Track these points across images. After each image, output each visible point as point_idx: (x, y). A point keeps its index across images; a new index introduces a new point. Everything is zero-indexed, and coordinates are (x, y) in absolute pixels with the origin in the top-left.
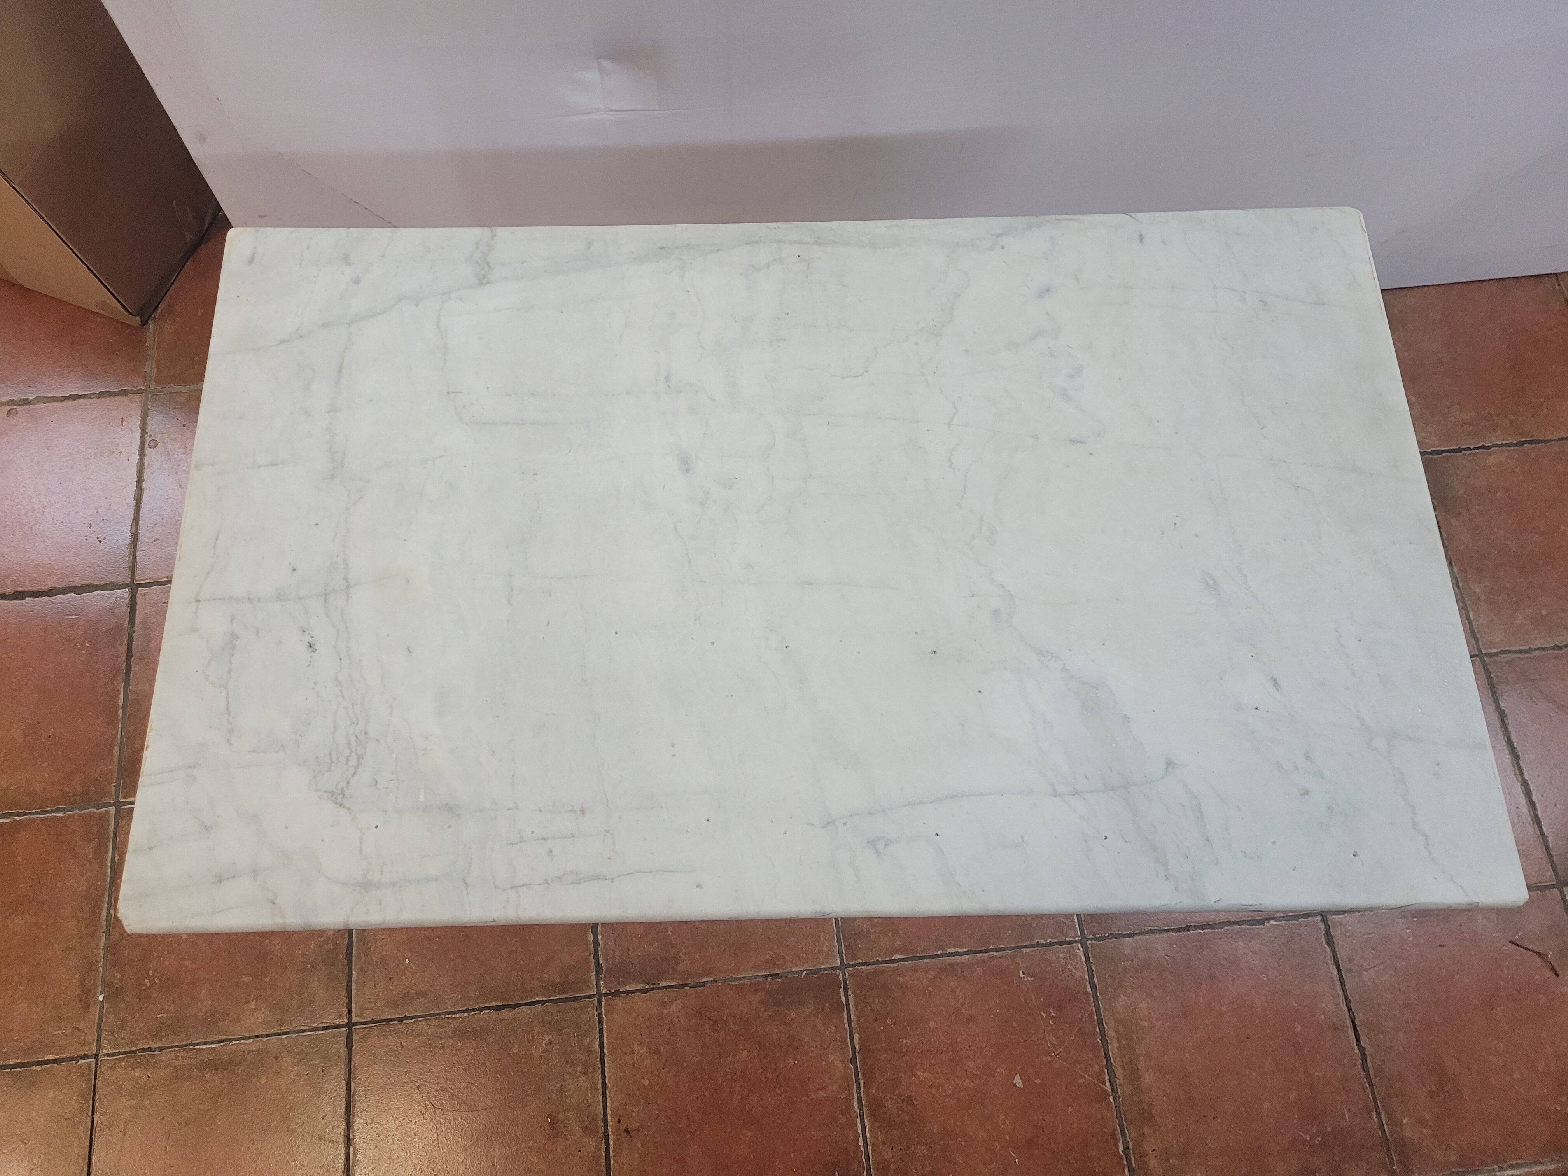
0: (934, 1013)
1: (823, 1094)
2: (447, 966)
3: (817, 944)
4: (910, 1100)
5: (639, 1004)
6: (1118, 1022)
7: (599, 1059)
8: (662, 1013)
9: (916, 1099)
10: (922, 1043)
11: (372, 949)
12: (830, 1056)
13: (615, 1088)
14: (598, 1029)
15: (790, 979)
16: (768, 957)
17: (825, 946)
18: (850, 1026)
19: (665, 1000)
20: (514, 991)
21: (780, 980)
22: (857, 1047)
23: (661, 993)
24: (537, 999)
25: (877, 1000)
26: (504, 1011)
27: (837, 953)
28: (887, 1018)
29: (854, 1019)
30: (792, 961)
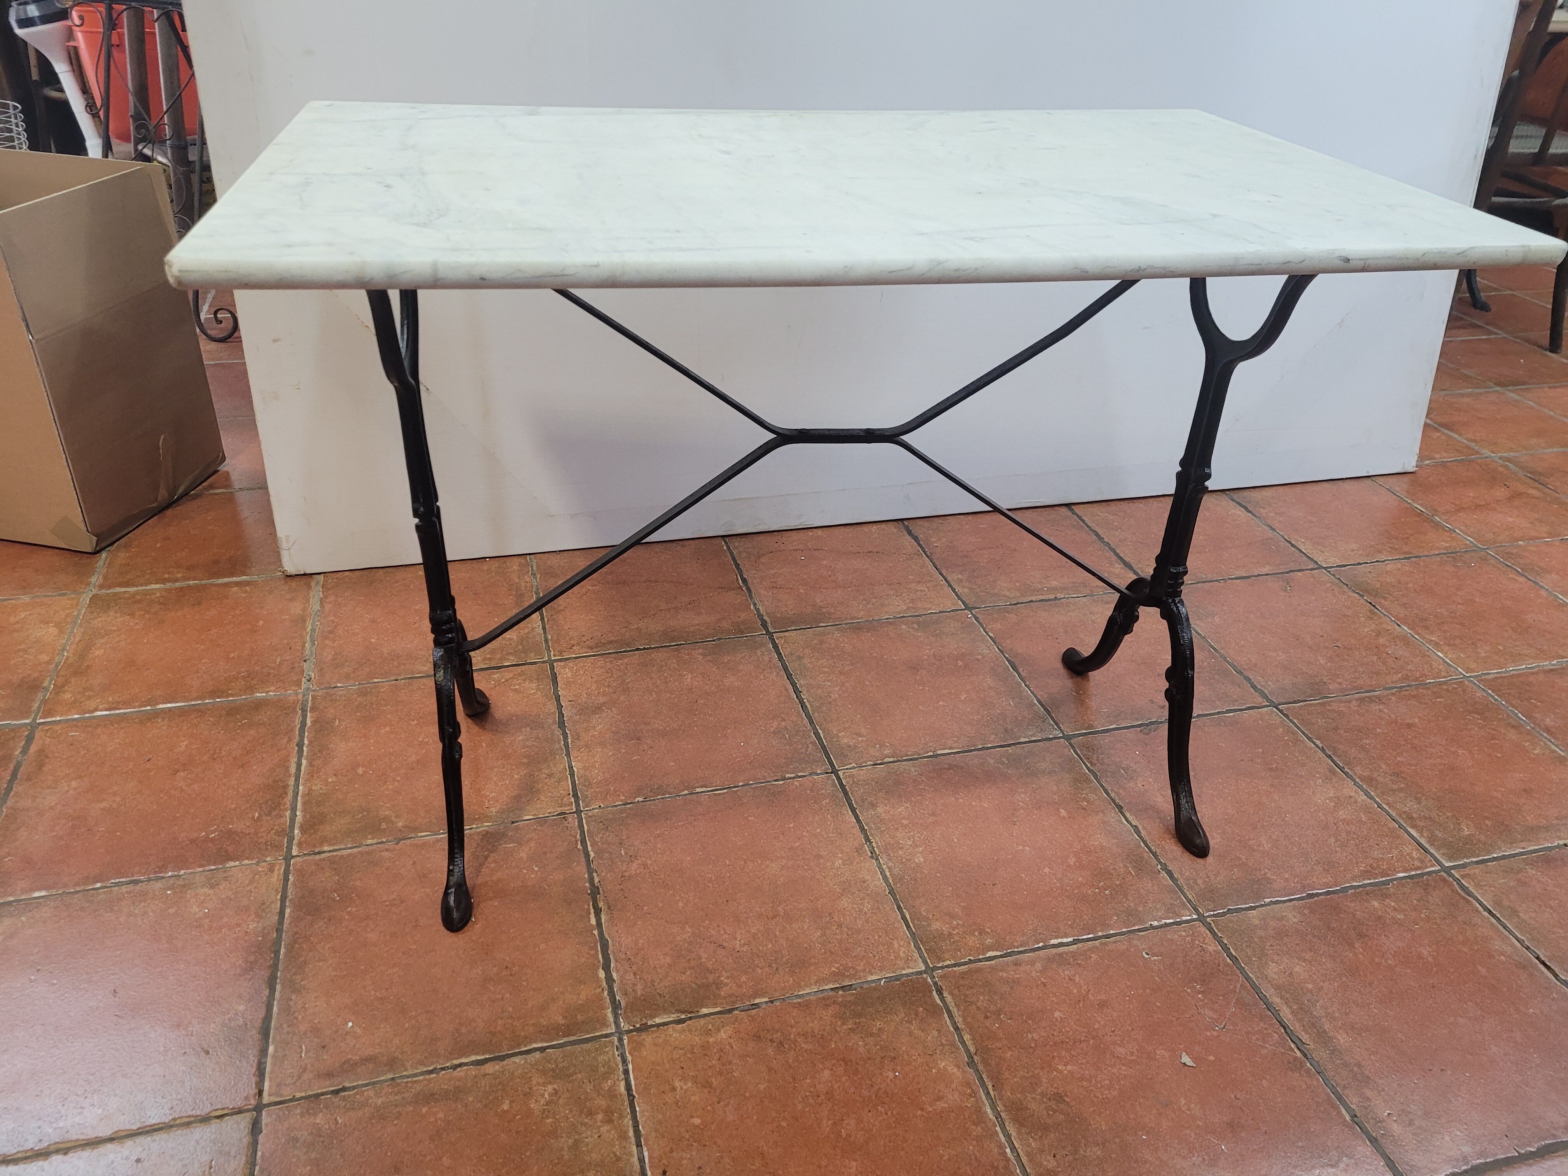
0: (1057, 1003)
1: (940, 1105)
2: (407, 1025)
3: (892, 951)
4: (1059, 1098)
5: (674, 1035)
6: (1278, 988)
7: (627, 1103)
8: (708, 1042)
9: (1067, 1096)
10: (1053, 1035)
12: (939, 1062)
13: (654, 1134)
14: (621, 1069)
15: (867, 989)
16: (833, 969)
17: (902, 952)
18: (957, 1029)
19: (710, 1027)
20: (500, 1041)
21: (854, 992)
22: (972, 1049)
23: (702, 1021)
24: (535, 1046)
25: (981, 998)
26: (488, 1064)
27: (916, 955)
28: (999, 1015)
29: (959, 1020)
30: (864, 971)
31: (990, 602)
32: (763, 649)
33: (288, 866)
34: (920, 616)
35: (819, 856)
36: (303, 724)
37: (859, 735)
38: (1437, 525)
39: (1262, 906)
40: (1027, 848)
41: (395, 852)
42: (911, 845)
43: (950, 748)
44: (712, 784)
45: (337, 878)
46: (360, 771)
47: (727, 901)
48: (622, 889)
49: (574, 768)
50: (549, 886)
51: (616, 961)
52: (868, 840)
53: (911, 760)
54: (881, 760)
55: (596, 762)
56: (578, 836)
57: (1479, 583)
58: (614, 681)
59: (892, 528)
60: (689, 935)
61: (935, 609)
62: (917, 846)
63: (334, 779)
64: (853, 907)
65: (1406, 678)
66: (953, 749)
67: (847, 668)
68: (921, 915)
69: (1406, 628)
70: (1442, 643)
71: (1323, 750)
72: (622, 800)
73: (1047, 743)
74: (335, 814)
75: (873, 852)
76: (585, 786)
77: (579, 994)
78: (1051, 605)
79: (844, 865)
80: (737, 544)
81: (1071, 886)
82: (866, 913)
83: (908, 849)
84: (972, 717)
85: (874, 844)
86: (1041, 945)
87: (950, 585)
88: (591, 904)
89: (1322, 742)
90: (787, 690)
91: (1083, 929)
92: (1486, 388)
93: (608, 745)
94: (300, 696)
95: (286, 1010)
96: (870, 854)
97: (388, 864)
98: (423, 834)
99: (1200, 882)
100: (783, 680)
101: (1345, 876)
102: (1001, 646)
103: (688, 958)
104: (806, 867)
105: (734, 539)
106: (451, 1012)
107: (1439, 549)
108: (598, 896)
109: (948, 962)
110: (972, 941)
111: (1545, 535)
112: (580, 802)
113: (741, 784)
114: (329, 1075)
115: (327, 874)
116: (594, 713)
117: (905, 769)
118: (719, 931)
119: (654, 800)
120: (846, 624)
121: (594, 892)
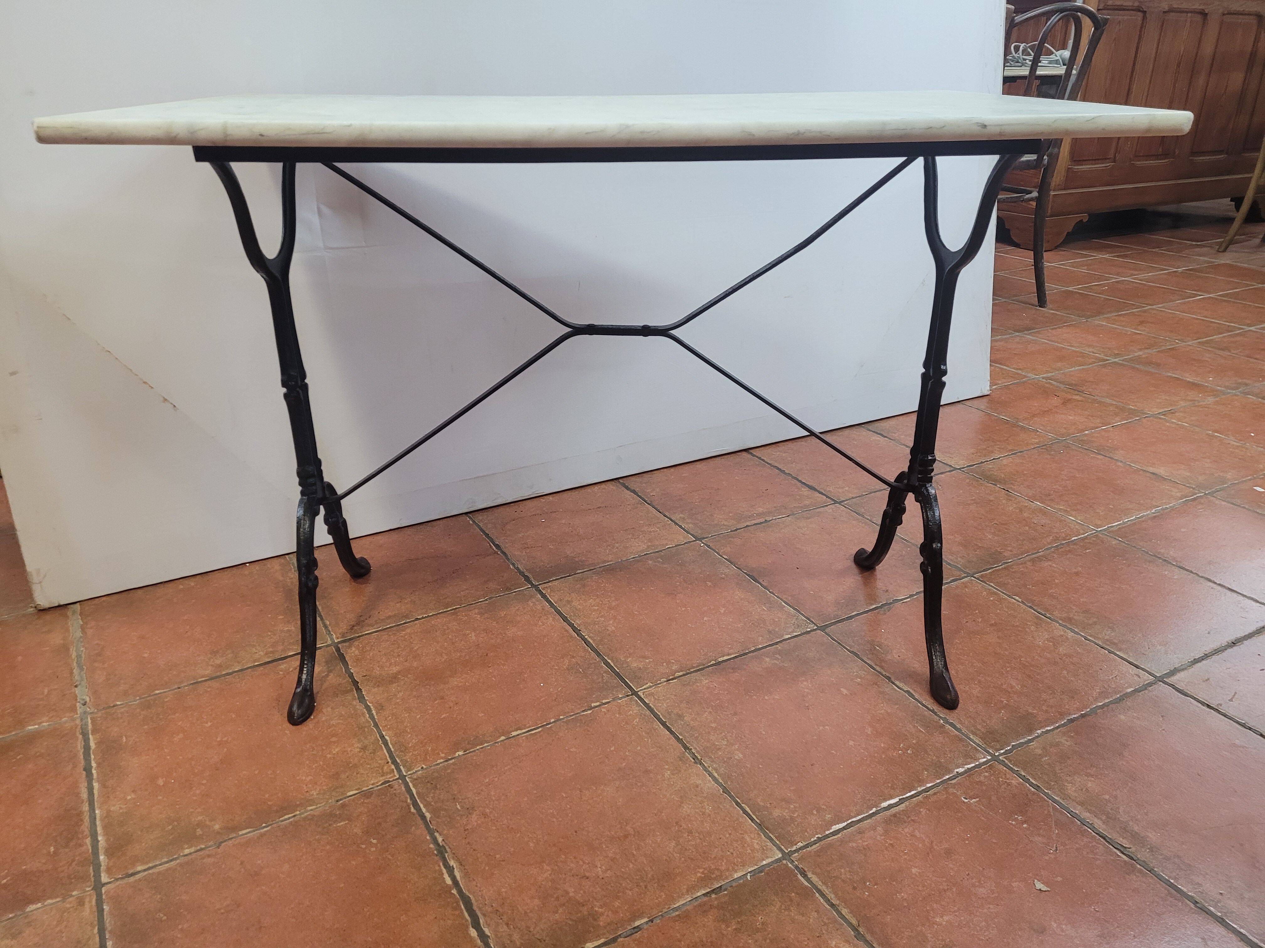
0: (910, 861)
3: (746, 845)
6: (1082, 804)
10: (919, 891)
12: (829, 942)
15: (736, 887)
16: (699, 875)
17: (755, 844)
18: (833, 906)
21: (726, 892)
22: (854, 922)
25: (843, 870)
27: (769, 844)
28: (865, 883)
29: (831, 896)
30: (728, 870)
31: (715, 532)
32: (534, 600)
33: (99, 896)
34: (661, 551)
35: (647, 772)
36: (87, 748)
37: (645, 657)
38: (1023, 428)
39: (1037, 737)
40: (827, 727)
42: (726, 745)
43: (728, 655)
44: (525, 725)
45: (159, 896)
46: (161, 782)
47: (576, 832)
48: (469, 843)
49: (386, 737)
50: (393, 856)
51: (484, 915)
52: (686, 748)
53: (699, 670)
54: (672, 675)
55: (406, 727)
56: (409, 801)
57: (1072, 464)
58: (402, 651)
59: (611, 486)
60: (549, 872)
61: (671, 544)
62: (733, 745)
63: (133, 796)
64: (696, 812)
65: (1056, 539)
66: (731, 654)
67: (614, 604)
68: (760, 805)
69: (1038, 503)
70: (1069, 510)
71: (1022, 602)
72: (442, 758)
73: (808, 636)
74: (142, 831)
75: (695, 757)
76: (402, 751)
78: (764, 526)
79: (673, 774)
80: (480, 518)
81: (877, 753)
82: (709, 815)
83: (725, 748)
84: (736, 626)
85: (693, 751)
86: (874, 810)
87: (676, 524)
88: (441, 864)
89: (1020, 598)
90: (566, 631)
91: (903, 788)
92: (1010, 334)
93: (414, 709)
94: (78, 722)
96: (693, 761)
97: (213, 870)
98: (244, 832)
99: (979, 727)
100: (561, 623)
101: (1089, 700)
102: (737, 564)
103: (555, 896)
104: (639, 784)
105: (477, 514)
107: (1032, 444)
108: (446, 855)
109: (800, 845)
110: (813, 820)
111: (1100, 425)
112: (401, 767)
113: (552, 720)
115: (147, 895)
116: (391, 682)
117: (696, 679)
118: (578, 862)
119: (474, 751)
120: (600, 567)
121: (441, 851)
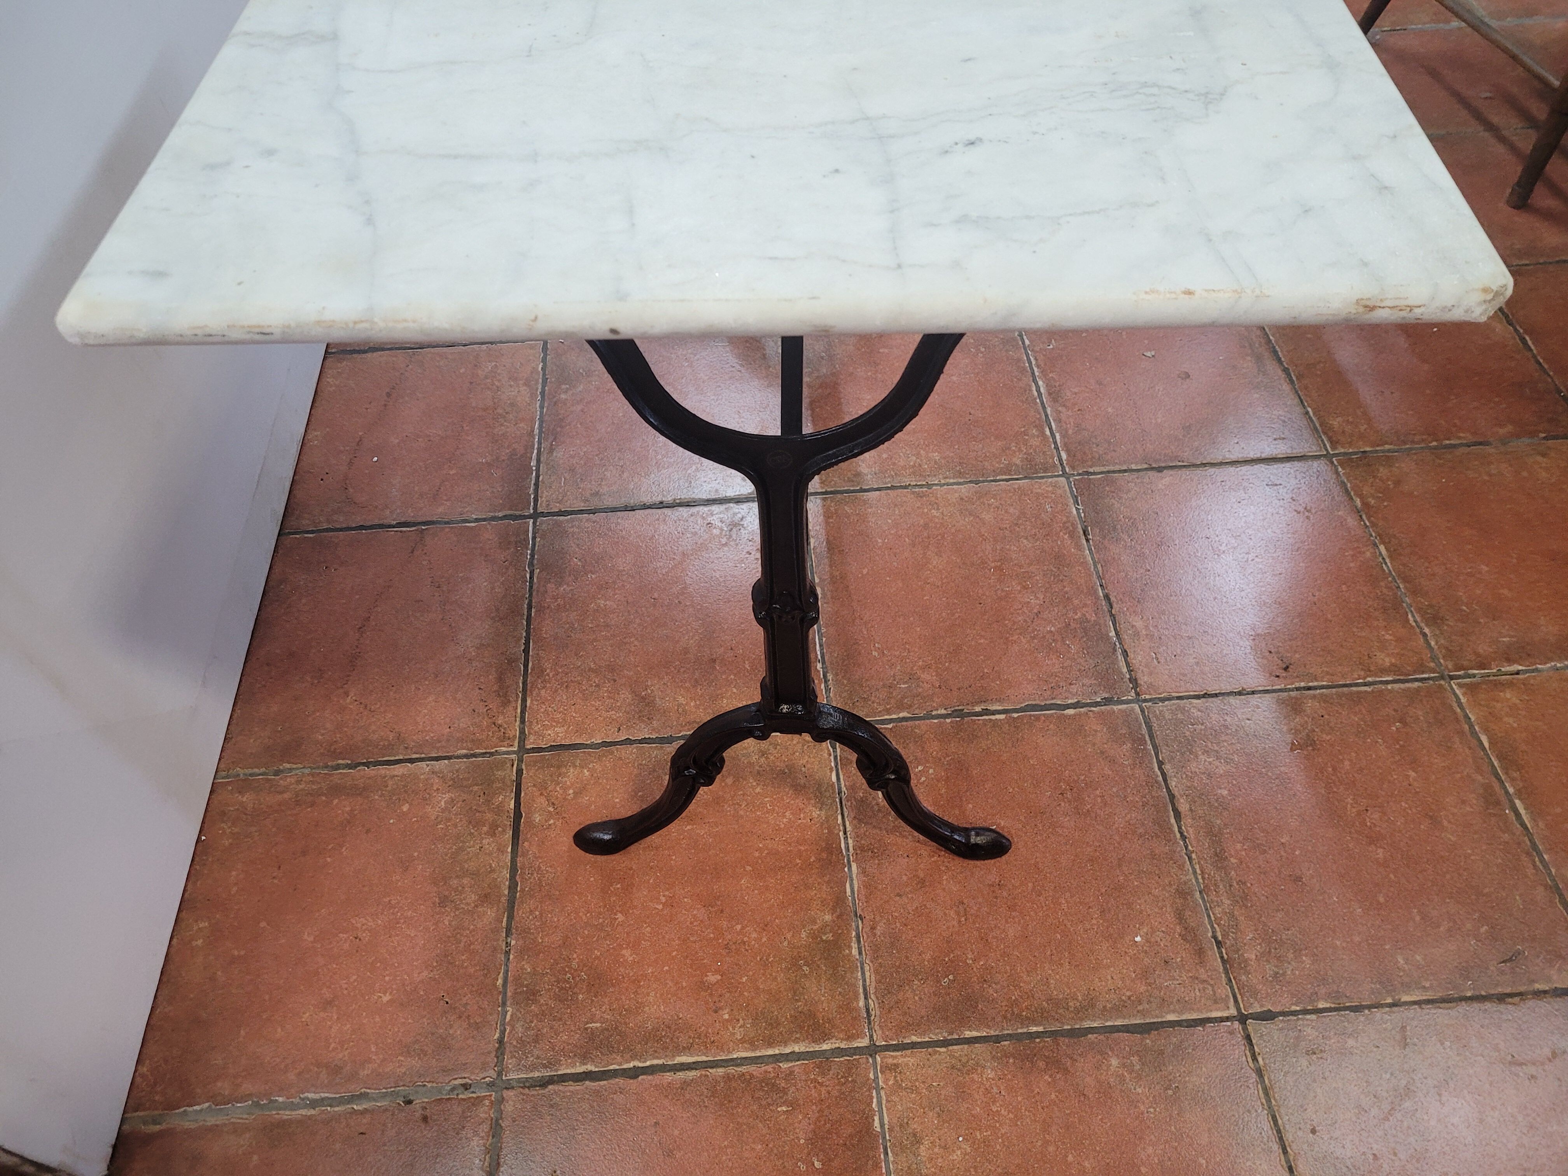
0: (1100, 408)
2: (1136, 883)
3: (1045, 495)
4: (1188, 430)
5: (1140, 659)
7: (1214, 698)
8: (1147, 635)
9: (1185, 423)
10: (1130, 417)
11: (1128, 993)
12: (1159, 488)
13: (1242, 681)
14: (1178, 701)
15: (1086, 519)
16: (1065, 537)
17: (1045, 489)
18: (1126, 471)
19: (1131, 632)
20: (1153, 797)
21: (1089, 528)
22: (1146, 466)
23: (1124, 637)
24: (1157, 770)
25: (1095, 449)
26: (1180, 809)
27: (1049, 480)
29: (1117, 467)
30: (1066, 516)
32: (566, 525)
33: (888, 1048)
34: (546, 379)
35: (926, 526)
36: (585, 1076)
41: (878, 918)
42: (918, 458)
45: (916, 982)
46: (713, 978)
47: (980, 604)
48: (958, 689)
50: (951, 755)
51: (1053, 699)
58: (589, 681)
60: (1022, 638)
61: (537, 365)
63: (725, 1011)
64: (993, 512)
68: (1004, 467)
74: (798, 1001)
75: (924, 486)
77: (1096, 731)
79: (938, 509)
82: (1001, 504)
83: (922, 461)
85: (912, 484)
86: (1038, 401)
88: (977, 718)
91: (1022, 374)
95: (1118, 1009)
96: (927, 489)
97: (898, 925)
98: (848, 890)
100: (634, 515)
103: (1051, 641)
106: (1119, 843)
108: (965, 711)
109: (1057, 461)
110: (1034, 442)
114: (1200, 952)
115: (909, 994)
116: (650, 704)
118: (1018, 614)
119: (822, 653)
121: (959, 714)
